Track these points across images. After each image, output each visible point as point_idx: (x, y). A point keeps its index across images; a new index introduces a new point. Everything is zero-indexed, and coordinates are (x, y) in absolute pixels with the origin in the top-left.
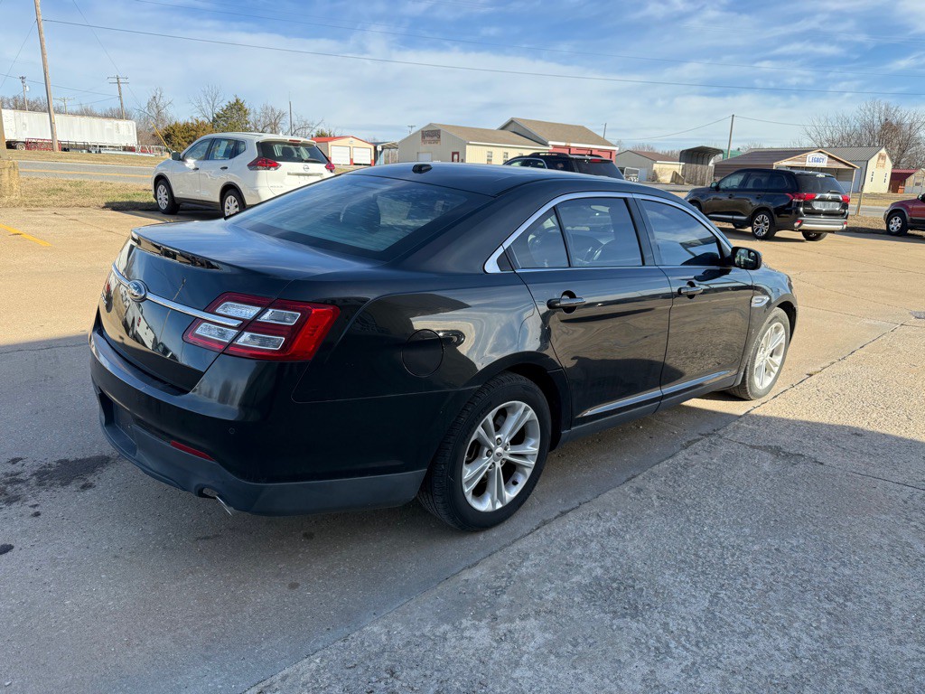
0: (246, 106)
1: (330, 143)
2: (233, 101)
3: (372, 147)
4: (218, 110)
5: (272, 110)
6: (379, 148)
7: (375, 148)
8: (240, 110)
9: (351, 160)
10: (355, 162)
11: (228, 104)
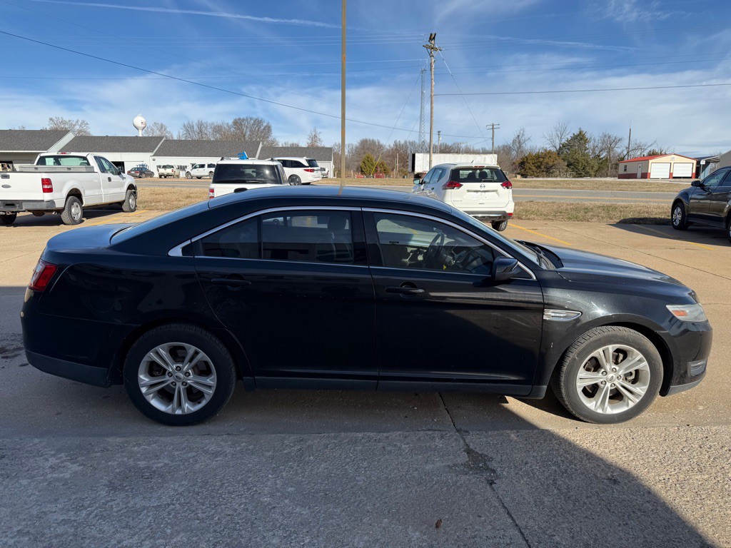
0: (587, 136)
1: (650, 161)
2: (577, 132)
3: (695, 162)
4: (564, 141)
5: (609, 137)
6: (703, 162)
7: (698, 163)
8: (581, 139)
9: (671, 174)
10: (674, 175)
11: (572, 136)
